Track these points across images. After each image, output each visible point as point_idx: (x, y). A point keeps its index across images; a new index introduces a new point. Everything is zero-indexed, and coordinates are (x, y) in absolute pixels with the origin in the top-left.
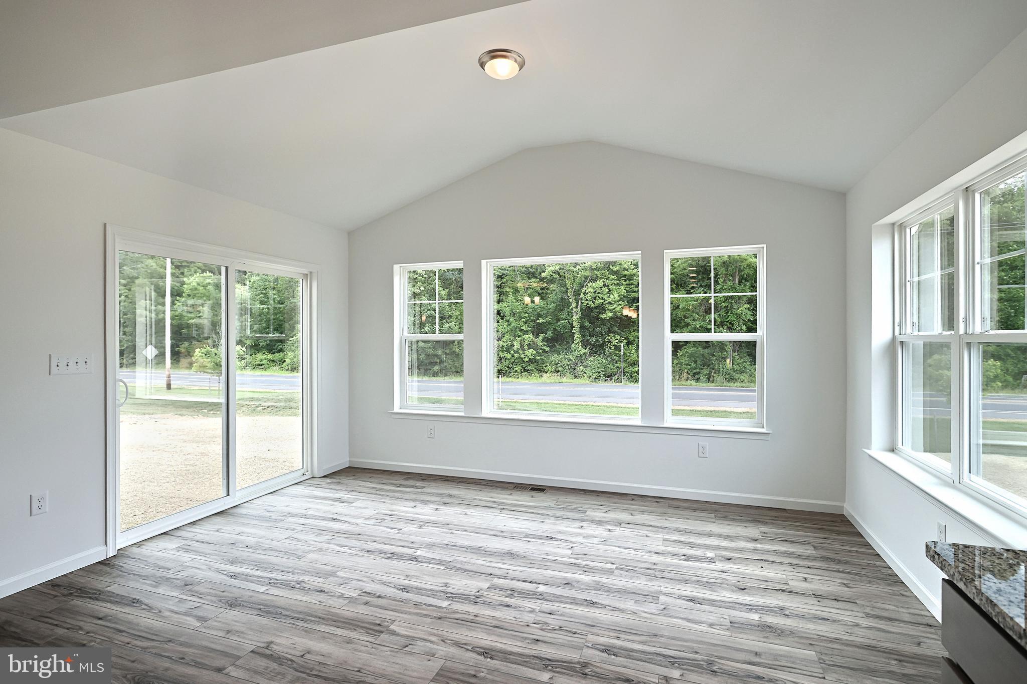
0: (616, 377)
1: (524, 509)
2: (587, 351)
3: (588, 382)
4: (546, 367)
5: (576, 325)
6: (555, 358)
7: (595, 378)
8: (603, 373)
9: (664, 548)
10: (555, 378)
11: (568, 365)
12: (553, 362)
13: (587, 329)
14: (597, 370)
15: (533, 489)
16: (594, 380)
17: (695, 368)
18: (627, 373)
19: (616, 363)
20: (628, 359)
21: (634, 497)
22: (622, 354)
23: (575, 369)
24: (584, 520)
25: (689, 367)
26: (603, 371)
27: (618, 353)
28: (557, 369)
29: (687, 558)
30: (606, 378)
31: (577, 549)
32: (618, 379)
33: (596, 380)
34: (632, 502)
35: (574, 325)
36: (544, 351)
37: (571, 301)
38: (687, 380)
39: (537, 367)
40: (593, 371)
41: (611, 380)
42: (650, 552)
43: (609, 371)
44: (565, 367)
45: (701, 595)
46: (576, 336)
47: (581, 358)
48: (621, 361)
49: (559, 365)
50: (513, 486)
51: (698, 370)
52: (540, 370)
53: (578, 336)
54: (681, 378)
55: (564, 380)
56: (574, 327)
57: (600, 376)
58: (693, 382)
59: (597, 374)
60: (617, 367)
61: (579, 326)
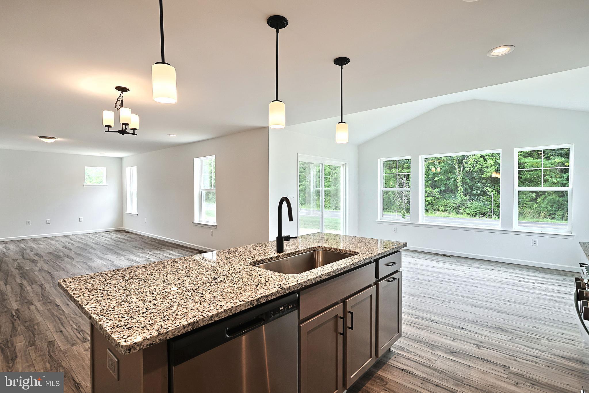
0: (488, 214)
1: (442, 261)
2: (467, 198)
3: (468, 217)
4: (438, 207)
5: (460, 182)
6: (445, 202)
7: (473, 215)
8: (479, 212)
9: (509, 278)
10: (444, 214)
11: (454, 206)
12: (444, 205)
13: (468, 184)
14: (474, 210)
15: (443, 256)
16: (471, 216)
17: (551, 210)
18: (496, 212)
19: (488, 206)
20: (497, 203)
21: (496, 262)
22: (492, 200)
23: (458, 209)
24: (471, 267)
25: (546, 209)
26: (478, 211)
27: (489, 200)
28: (446, 209)
29: (520, 281)
30: (481, 215)
31: (467, 273)
32: (489, 216)
33: (473, 216)
34: (495, 264)
35: (458, 182)
36: (438, 198)
37: (456, 166)
38: (544, 218)
39: (432, 207)
40: (471, 210)
41: (484, 216)
42: (503, 278)
43: (483, 211)
44: (451, 207)
45: (525, 290)
46: (459, 189)
47: (463, 203)
48: (491, 205)
49: (447, 206)
50: (434, 254)
51: (554, 212)
52: (434, 209)
53: (460, 189)
54: (539, 217)
55: (451, 215)
56: (458, 183)
57: (476, 214)
58: (549, 220)
59: (474, 212)
60: (489, 208)
61: (461, 182)
